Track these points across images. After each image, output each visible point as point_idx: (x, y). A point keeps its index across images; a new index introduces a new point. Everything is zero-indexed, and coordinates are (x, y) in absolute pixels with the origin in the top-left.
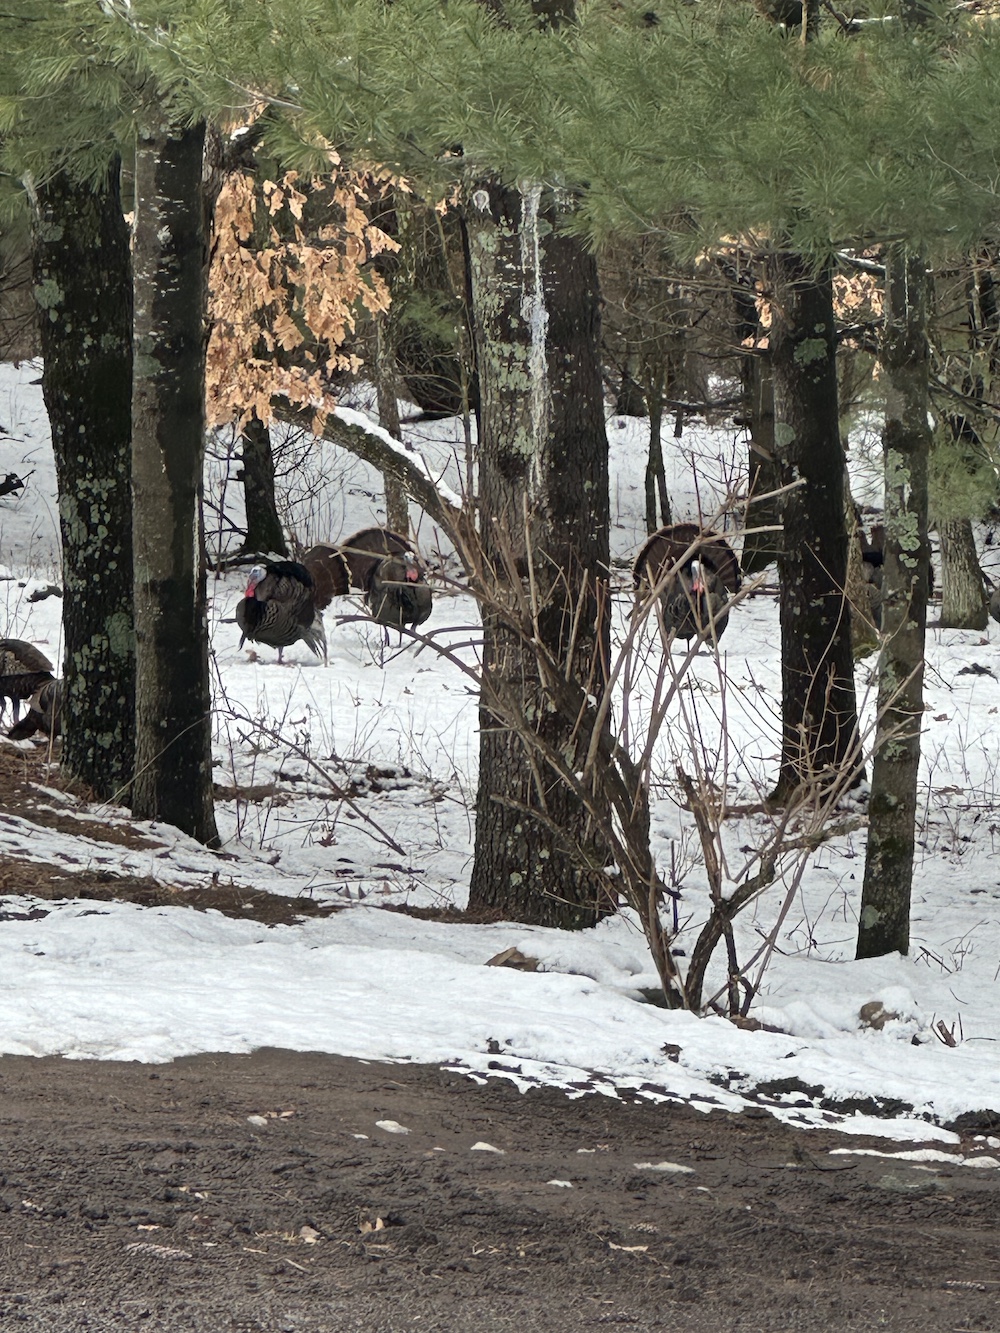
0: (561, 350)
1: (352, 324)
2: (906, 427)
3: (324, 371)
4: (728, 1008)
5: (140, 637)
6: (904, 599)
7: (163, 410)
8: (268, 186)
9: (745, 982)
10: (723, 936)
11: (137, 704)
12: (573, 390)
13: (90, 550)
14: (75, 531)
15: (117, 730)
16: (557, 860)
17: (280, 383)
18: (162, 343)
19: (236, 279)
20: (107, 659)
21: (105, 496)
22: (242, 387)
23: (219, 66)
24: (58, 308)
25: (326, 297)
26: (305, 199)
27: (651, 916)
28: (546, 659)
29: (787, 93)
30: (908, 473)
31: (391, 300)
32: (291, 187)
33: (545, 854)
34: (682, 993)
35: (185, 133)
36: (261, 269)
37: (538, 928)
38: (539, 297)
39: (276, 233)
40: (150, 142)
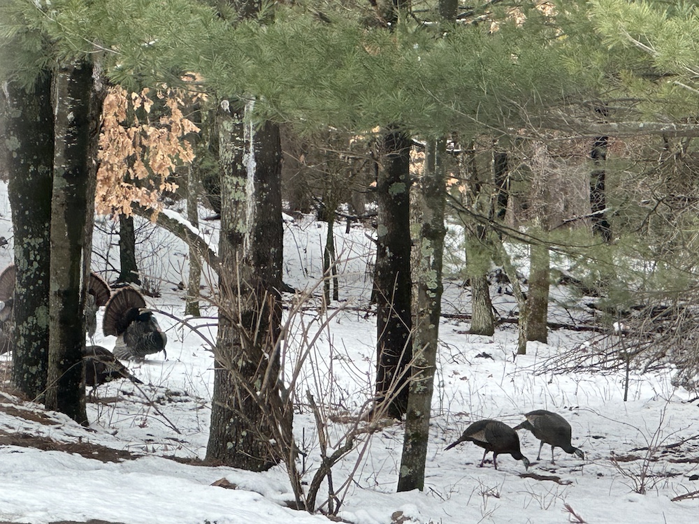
0: (261, 181)
1: (174, 167)
2: (433, 227)
3: (159, 190)
4: (328, 511)
5: (52, 318)
6: (428, 313)
7: (67, 205)
8: (134, 95)
9: (337, 499)
10: (326, 475)
11: (49, 352)
12: (266, 202)
13: (29, 274)
14: (21, 264)
15: (40, 365)
16: (250, 437)
17: (137, 196)
18: (69, 170)
19: (116, 141)
20: (36, 329)
21: (37, 246)
22: (117, 197)
23: (81, 32)
24: (18, 151)
25: (160, 153)
26: (152, 103)
27: (291, 464)
28: (244, 335)
29: (356, 57)
30: (433, 250)
31: (195, 157)
32: (145, 97)
33: (244, 433)
34: (305, 503)
35: (83, 66)
36: (129, 138)
37: (240, 470)
38: (252, 154)
39: (137, 119)
40: (66, 70)
